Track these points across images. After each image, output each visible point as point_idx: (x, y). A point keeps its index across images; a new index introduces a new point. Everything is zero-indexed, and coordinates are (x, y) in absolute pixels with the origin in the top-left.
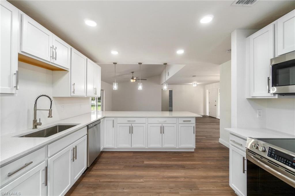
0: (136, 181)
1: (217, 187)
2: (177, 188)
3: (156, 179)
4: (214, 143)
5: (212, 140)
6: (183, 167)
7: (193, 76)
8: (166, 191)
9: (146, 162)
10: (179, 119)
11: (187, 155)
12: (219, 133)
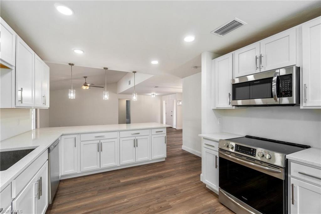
0: (119, 203)
1: (193, 186)
2: (163, 197)
3: (140, 194)
4: (178, 150)
5: (175, 148)
6: (161, 177)
7: (156, 87)
8: (154, 202)
9: (122, 181)
10: (152, 130)
11: (160, 165)
12: (182, 140)
